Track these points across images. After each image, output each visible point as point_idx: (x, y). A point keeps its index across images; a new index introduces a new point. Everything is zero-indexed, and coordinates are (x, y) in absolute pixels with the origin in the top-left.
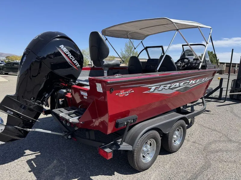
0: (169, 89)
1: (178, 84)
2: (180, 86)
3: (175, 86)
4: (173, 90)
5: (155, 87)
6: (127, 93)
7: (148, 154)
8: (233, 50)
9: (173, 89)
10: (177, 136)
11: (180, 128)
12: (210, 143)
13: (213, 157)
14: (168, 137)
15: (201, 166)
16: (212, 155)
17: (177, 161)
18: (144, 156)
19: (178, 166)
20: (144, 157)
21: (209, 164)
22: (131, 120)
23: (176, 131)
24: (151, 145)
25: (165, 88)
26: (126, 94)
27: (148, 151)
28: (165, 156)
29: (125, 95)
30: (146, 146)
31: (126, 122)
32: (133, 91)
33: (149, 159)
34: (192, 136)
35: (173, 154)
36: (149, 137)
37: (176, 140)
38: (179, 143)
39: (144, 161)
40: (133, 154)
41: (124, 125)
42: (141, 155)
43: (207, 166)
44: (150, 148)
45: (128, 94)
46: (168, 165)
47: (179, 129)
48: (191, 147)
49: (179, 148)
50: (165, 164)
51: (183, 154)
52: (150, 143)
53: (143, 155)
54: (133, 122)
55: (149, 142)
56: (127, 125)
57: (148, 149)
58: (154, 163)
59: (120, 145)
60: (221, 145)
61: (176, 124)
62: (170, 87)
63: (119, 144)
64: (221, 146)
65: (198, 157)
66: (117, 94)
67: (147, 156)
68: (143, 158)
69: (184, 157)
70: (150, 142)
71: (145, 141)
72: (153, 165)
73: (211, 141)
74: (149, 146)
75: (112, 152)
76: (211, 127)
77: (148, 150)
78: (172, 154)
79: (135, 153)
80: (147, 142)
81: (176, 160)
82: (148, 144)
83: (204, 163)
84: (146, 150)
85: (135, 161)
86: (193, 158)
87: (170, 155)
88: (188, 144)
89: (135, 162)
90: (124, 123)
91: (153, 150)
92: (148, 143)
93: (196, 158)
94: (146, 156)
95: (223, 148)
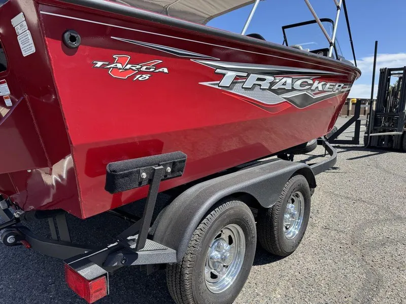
0: (270, 89)
1: (289, 81)
2: (293, 89)
3: (283, 84)
4: (280, 96)
5: (234, 74)
6: (144, 69)
7: (224, 266)
8: (376, 42)
9: (278, 94)
10: (292, 215)
11: (297, 196)
12: (361, 228)
13: (378, 257)
14: (272, 217)
15: (360, 283)
16: (374, 253)
17: (299, 276)
18: (215, 273)
19: (303, 290)
20: (213, 276)
21: (377, 277)
22: (165, 166)
23: (289, 203)
24: (231, 242)
25: (260, 85)
26: (141, 72)
27: (223, 259)
28: (267, 266)
29: (134, 76)
30: (218, 247)
31: (145, 171)
32: (166, 70)
33: (227, 280)
34: (319, 216)
35: (286, 259)
36: (224, 220)
37: (290, 225)
38: (297, 232)
39: (214, 288)
40: (182, 275)
41: (140, 183)
42: (207, 272)
43: (373, 284)
44: (230, 251)
45: (147, 77)
46: (279, 290)
47: (294, 198)
48: (323, 239)
49: (299, 243)
50: (271, 288)
51: (310, 258)
52: (230, 237)
53: (213, 271)
54: (172, 171)
55: (226, 234)
56: (150, 181)
57: (222, 255)
58: (243, 289)
59: (136, 249)
60: (384, 229)
61: (289, 186)
62: (272, 84)
63: (133, 246)
64: (386, 230)
65: (345, 262)
66: (99, 64)
67: (224, 274)
68: (213, 280)
69: (312, 266)
70: (230, 233)
71: (215, 231)
72: (240, 295)
73: (361, 222)
74: (225, 246)
75: (105, 275)
76: (349, 196)
77: (225, 257)
78: (283, 260)
79: (187, 271)
80: (220, 235)
81: (296, 274)
82: (223, 239)
83: (364, 275)
84: (219, 256)
85: (188, 292)
86: (334, 266)
87: (278, 262)
88: (314, 233)
89: (189, 296)
90: (139, 173)
91: (239, 253)
92: (223, 236)
93: (340, 264)
94: (219, 272)
95: (391, 236)
